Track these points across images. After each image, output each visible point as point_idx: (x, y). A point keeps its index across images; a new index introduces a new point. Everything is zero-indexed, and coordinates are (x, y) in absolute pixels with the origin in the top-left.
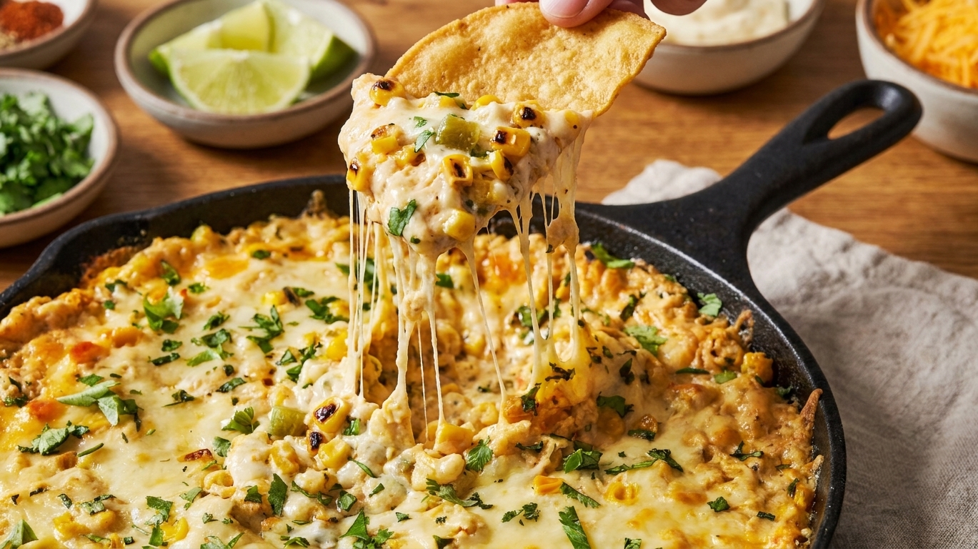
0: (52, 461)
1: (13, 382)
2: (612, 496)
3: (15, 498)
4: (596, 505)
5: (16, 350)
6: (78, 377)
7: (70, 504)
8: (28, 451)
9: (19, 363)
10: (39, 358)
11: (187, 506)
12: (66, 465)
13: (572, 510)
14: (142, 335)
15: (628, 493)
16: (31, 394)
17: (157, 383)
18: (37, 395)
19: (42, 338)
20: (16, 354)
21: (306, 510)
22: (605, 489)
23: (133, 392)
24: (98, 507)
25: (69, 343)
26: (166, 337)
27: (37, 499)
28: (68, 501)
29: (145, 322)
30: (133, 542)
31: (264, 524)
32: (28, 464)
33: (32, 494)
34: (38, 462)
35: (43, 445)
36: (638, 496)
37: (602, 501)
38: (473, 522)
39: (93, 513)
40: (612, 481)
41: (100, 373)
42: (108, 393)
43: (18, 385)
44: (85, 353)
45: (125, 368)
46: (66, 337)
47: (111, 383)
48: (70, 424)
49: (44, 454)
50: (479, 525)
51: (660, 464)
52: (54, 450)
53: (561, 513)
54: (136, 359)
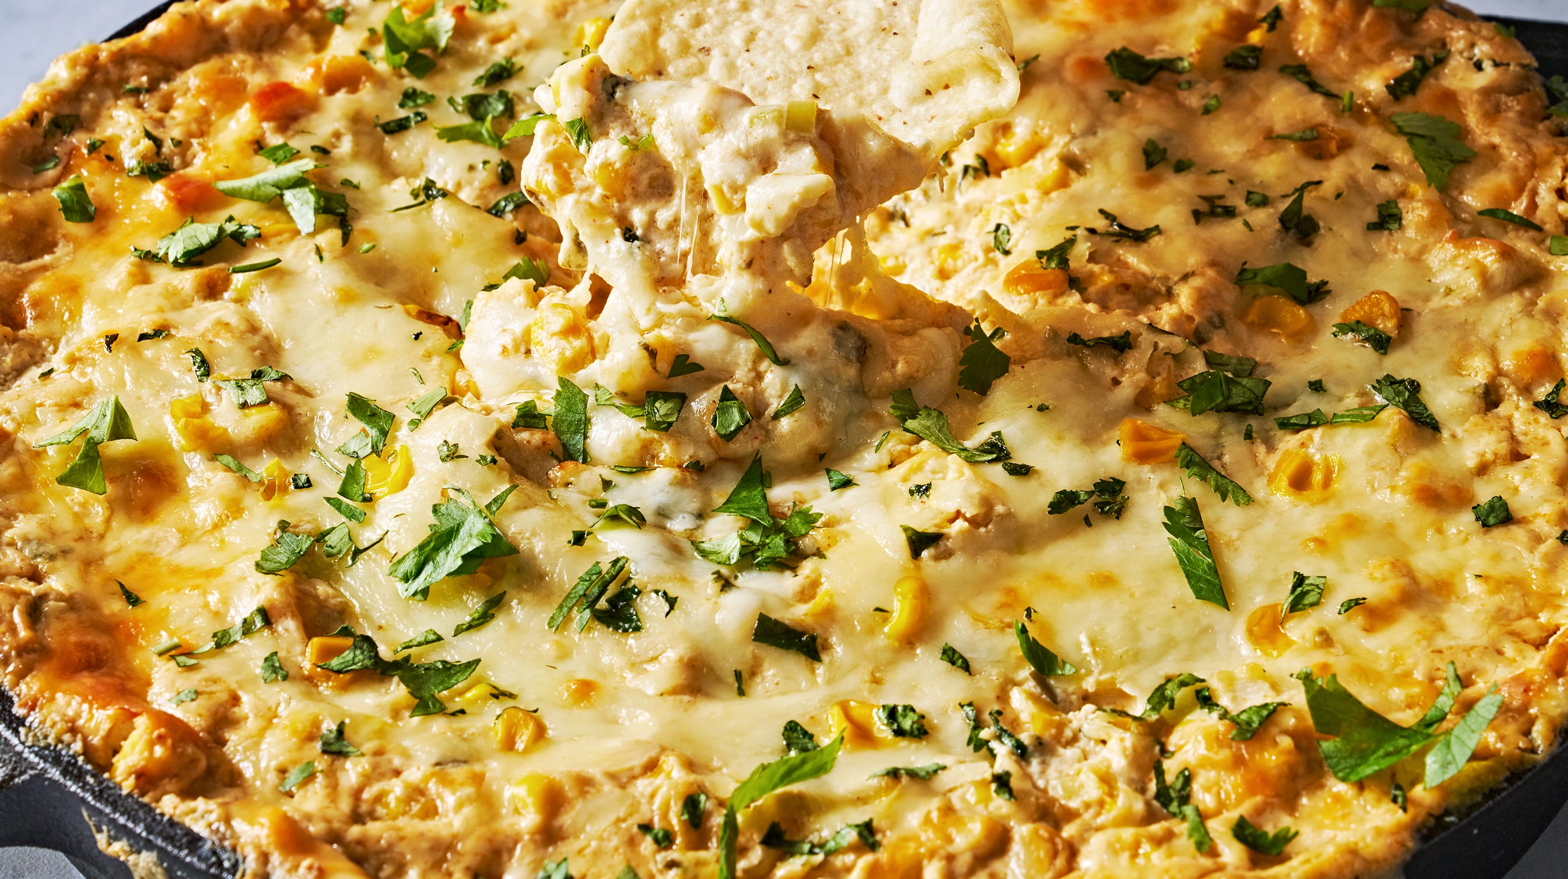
0: (188, 279)
1: (148, 135)
2: (1283, 481)
3: (111, 340)
4: (1245, 498)
5: (168, 79)
6: (258, 145)
7: (207, 374)
8: (150, 257)
9: (166, 107)
10: (202, 102)
11: (415, 423)
12: (212, 290)
13: (1192, 506)
14: (371, 74)
15: (1317, 477)
16: (177, 161)
17: (388, 173)
18: (186, 164)
19: (214, 63)
20: (164, 87)
21: (636, 446)
22: (1271, 462)
23: (347, 183)
24: (254, 394)
25: (257, 80)
26: (410, 82)
27: (149, 350)
28: (205, 367)
29: (381, 50)
30: (309, 484)
31: (556, 473)
32: (145, 279)
33: (143, 337)
34: (164, 276)
35: (176, 250)
36: (1336, 486)
37: (1259, 489)
38: (987, 503)
39: (244, 406)
40: (1289, 442)
41: (296, 143)
42: (299, 182)
43: (158, 143)
44: (277, 103)
45: (338, 135)
46: (255, 68)
47: (307, 164)
48: (231, 219)
49: (176, 264)
50: (1000, 509)
51: (1393, 417)
52: (193, 259)
53: (1168, 511)
54: (357, 120)
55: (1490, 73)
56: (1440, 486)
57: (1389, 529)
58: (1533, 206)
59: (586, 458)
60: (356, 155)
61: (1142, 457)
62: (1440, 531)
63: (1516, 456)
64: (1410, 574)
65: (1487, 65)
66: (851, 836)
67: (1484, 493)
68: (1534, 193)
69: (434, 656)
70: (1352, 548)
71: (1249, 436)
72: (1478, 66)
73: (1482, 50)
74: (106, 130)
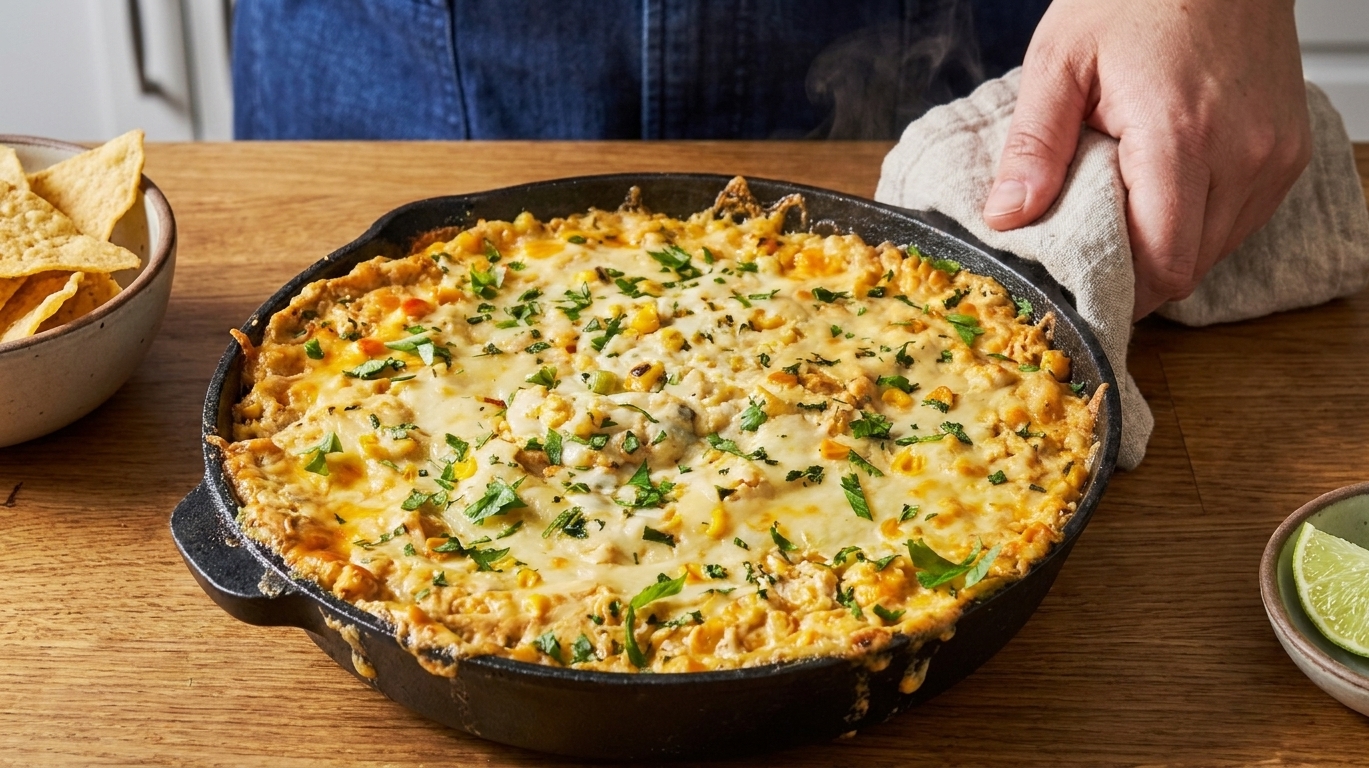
0: (369, 384)
1: (350, 320)
2: (899, 467)
3: (331, 409)
4: (880, 473)
5: (361, 296)
6: (406, 327)
7: (378, 424)
8: (351, 376)
9: (360, 308)
10: (377, 306)
11: (477, 448)
12: (381, 390)
13: (855, 477)
14: (463, 297)
15: (915, 465)
16: (363, 333)
17: (470, 341)
18: (369, 334)
19: (383, 290)
20: (358, 300)
21: (586, 457)
22: (893, 459)
23: (449, 344)
24: (401, 433)
25: (404, 298)
26: (483, 301)
27: (351, 414)
28: (377, 422)
29: (469, 286)
30: (426, 474)
31: (545, 471)
32: (348, 385)
33: (347, 409)
34: (357, 383)
35: (364, 370)
36: (924, 468)
37: (887, 471)
38: (756, 475)
39: (396, 439)
40: (901, 450)
41: (425, 326)
42: (427, 341)
43: (355, 325)
44: (415, 308)
45: (445, 324)
46: (404, 292)
47: (429, 333)
48: (391, 358)
49: (363, 378)
50: (762, 479)
51: (949, 439)
52: (371, 376)
53: (844, 479)
54: (455, 316)
55: (990, 298)
56: (972, 467)
57: (949, 486)
58: (1012, 353)
59: (561, 464)
60: (455, 332)
61: (831, 456)
62: (973, 486)
63: (1009, 454)
64: (959, 504)
65: (988, 293)
66: (689, 618)
67: (993, 470)
68: (1012, 347)
69: (486, 547)
70: (932, 494)
71: (883, 448)
72: (984, 294)
73: (987, 288)
74: (329, 318)
